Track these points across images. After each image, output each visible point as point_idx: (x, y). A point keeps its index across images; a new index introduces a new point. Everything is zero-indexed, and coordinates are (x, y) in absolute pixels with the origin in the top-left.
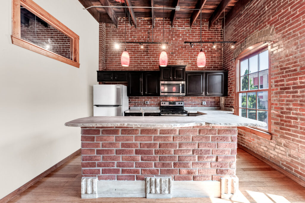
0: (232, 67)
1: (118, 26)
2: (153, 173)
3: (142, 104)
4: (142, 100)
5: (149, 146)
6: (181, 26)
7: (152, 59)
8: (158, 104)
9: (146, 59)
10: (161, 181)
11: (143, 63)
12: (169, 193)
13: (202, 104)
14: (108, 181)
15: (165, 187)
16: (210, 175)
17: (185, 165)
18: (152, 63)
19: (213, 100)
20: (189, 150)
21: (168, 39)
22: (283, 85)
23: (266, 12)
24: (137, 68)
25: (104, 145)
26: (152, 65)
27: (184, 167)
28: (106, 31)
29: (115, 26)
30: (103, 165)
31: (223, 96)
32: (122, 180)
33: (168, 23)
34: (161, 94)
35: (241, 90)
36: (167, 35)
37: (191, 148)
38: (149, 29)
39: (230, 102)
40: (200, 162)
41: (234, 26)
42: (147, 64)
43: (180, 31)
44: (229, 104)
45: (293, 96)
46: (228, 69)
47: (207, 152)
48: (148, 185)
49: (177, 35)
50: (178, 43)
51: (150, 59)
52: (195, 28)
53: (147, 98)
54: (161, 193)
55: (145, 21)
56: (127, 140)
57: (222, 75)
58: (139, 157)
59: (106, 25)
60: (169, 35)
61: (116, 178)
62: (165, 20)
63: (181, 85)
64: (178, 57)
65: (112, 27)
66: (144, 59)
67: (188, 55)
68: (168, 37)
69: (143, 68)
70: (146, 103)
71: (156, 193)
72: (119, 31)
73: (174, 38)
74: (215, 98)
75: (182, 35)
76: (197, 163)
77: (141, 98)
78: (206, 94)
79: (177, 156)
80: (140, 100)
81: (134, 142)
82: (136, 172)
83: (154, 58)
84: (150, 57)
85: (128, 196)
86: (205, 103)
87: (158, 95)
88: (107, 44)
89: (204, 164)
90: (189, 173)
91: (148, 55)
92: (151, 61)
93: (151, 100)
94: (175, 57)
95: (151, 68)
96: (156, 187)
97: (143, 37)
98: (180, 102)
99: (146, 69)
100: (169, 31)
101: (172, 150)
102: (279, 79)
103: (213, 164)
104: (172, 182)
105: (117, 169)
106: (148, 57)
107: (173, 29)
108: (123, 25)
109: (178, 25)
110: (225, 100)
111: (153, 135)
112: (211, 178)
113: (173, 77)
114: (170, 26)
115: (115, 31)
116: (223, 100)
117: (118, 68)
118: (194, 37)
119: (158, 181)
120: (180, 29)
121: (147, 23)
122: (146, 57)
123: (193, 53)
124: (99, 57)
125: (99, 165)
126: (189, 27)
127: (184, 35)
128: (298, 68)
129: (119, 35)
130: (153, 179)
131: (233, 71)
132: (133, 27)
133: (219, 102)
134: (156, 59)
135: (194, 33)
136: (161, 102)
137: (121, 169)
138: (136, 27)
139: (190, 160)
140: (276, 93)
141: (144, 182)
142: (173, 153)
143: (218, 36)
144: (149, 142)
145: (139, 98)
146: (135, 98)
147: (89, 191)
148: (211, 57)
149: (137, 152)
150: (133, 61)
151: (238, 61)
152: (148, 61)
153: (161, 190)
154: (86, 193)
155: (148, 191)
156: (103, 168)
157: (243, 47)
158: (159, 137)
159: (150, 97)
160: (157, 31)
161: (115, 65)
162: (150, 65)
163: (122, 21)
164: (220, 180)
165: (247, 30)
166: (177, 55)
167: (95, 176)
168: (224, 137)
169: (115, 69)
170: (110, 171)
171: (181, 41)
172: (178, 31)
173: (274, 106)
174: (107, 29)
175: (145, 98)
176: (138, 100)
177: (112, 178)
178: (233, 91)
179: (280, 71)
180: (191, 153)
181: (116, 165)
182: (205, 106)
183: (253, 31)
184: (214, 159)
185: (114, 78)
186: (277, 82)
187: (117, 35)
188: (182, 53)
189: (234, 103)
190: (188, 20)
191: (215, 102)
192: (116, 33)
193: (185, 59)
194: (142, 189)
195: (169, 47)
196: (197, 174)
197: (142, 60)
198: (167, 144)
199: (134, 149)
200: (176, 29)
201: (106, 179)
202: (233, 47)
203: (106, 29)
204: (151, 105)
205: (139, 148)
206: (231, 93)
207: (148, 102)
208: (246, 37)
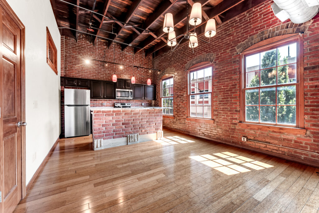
0: (158, 83)
1: (78, 40)
2: (130, 133)
3: (99, 105)
4: (100, 102)
5: (129, 120)
6: (128, 52)
7: (107, 72)
8: (113, 105)
9: (103, 71)
10: (134, 136)
11: (100, 74)
12: (138, 141)
13: (141, 105)
14: (109, 140)
15: (136, 138)
16: (153, 131)
17: (144, 128)
18: (107, 75)
19: (147, 102)
20: (145, 121)
21: (119, 59)
22: (178, 95)
23: (172, 61)
24: (95, 77)
25: (106, 121)
26: (108, 76)
27: (143, 129)
28: (65, 43)
29: (75, 40)
30: (106, 132)
31: (153, 100)
32: (116, 138)
33: (119, 47)
34: (116, 98)
35: (163, 97)
36: (118, 56)
37: (146, 120)
38: (105, 49)
39: (157, 103)
40: (150, 126)
41: (159, 60)
42: (104, 75)
43: (127, 55)
44: (157, 105)
45: (181, 99)
46: (156, 84)
47: (152, 121)
48: (128, 139)
49: (125, 57)
50: (127, 63)
51: (106, 72)
52: (137, 55)
53: (104, 100)
54: (134, 141)
55: (102, 42)
56: (118, 118)
57: (153, 87)
58: (124, 126)
59: (65, 37)
60: (120, 56)
61: (112, 138)
62: (117, 45)
63: (130, 92)
64: (126, 73)
65: (72, 40)
66: (101, 71)
67: (133, 72)
68: (119, 58)
69: (100, 77)
70: (103, 104)
71: (132, 142)
72: (78, 45)
73: (123, 59)
74: (149, 101)
75: (129, 58)
76: (148, 127)
77: (98, 101)
78: (144, 98)
79: (140, 124)
80: (98, 102)
81: (121, 119)
82: (123, 133)
83: (109, 71)
84: (106, 70)
85: (119, 145)
86: (144, 104)
87: (114, 98)
88: (66, 54)
89: (151, 127)
90: (145, 131)
91: (104, 68)
92: (106, 73)
93: (107, 102)
94: (124, 72)
95: (107, 78)
96: (132, 139)
97: (100, 54)
98: (129, 104)
99: (103, 79)
100: (120, 53)
101: (138, 122)
102: (177, 92)
103: (154, 126)
104: (139, 136)
105: (113, 133)
106: (104, 70)
107: (123, 53)
108: (83, 41)
109: (126, 50)
110: (155, 102)
111: (130, 116)
112: (153, 132)
113: (125, 86)
114: (121, 50)
115: (75, 44)
116: (153, 102)
117: (78, 75)
118: (137, 61)
119: (133, 135)
120: (127, 53)
121: (104, 44)
122: (103, 70)
123: (136, 71)
124: (61, 65)
125: (104, 132)
126: (133, 53)
127: (130, 58)
128: (182, 88)
129: (78, 48)
130: (131, 135)
131: (159, 86)
132: (92, 44)
133: (151, 104)
134: (111, 72)
135: (136, 58)
136: (115, 104)
137: (115, 133)
138: (94, 45)
139: (146, 125)
140: (176, 98)
141: (126, 138)
142: (139, 123)
143: (150, 63)
144: (128, 119)
145: (97, 101)
146: (94, 100)
147: (99, 146)
148: (147, 75)
149: (123, 124)
150: (92, 71)
151: (161, 80)
152: (105, 73)
153: (134, 140)
154: (97, 147)
155: (128, 141)
156: (106, 133)
157: (163, 74)
158: (133, 116)
159: (106, 99)
160: (111, 51)
161: (75, 73)
162: (106, 76)
163: (81, 38)
164: (157, 133)
165: (165, 66)
166: (126, 71)
167: (101, 138)
168: (158, 115)
169: (76, 76)
170: (109, 135)
171: (128, 62)
172: (126, 54)
173: (175, 104)
174: (67, 41)
175: (102, 100)
176: (96, 102)
177: (111, 138)
178: (159, 97)
179: (177, 89)
180: (146, 122)
181: (112, 132)
182: (143, 106)
183: (167, 67)
184: (155, 124)
185: (78, 83)
186: (176, 93)
187: (76, 48)
188: (129, 70)
189: (159, 104)
190: (133, 49)
191: (149, 104)
192: (76, 46)
193: (131, 75)
194: (125, 141)
195: (124, 68)
196: (148, 131)
197: (99, 72)
198: (136, 119)
199: (121, 123)
200: (125, 53)
201: (107, 139)
202: (159, 73)
203: (65, 41)
204: (107, 106)
205: (124, 122)
206: (158, 98)
207: (105, 103)
208: (165, 69)
